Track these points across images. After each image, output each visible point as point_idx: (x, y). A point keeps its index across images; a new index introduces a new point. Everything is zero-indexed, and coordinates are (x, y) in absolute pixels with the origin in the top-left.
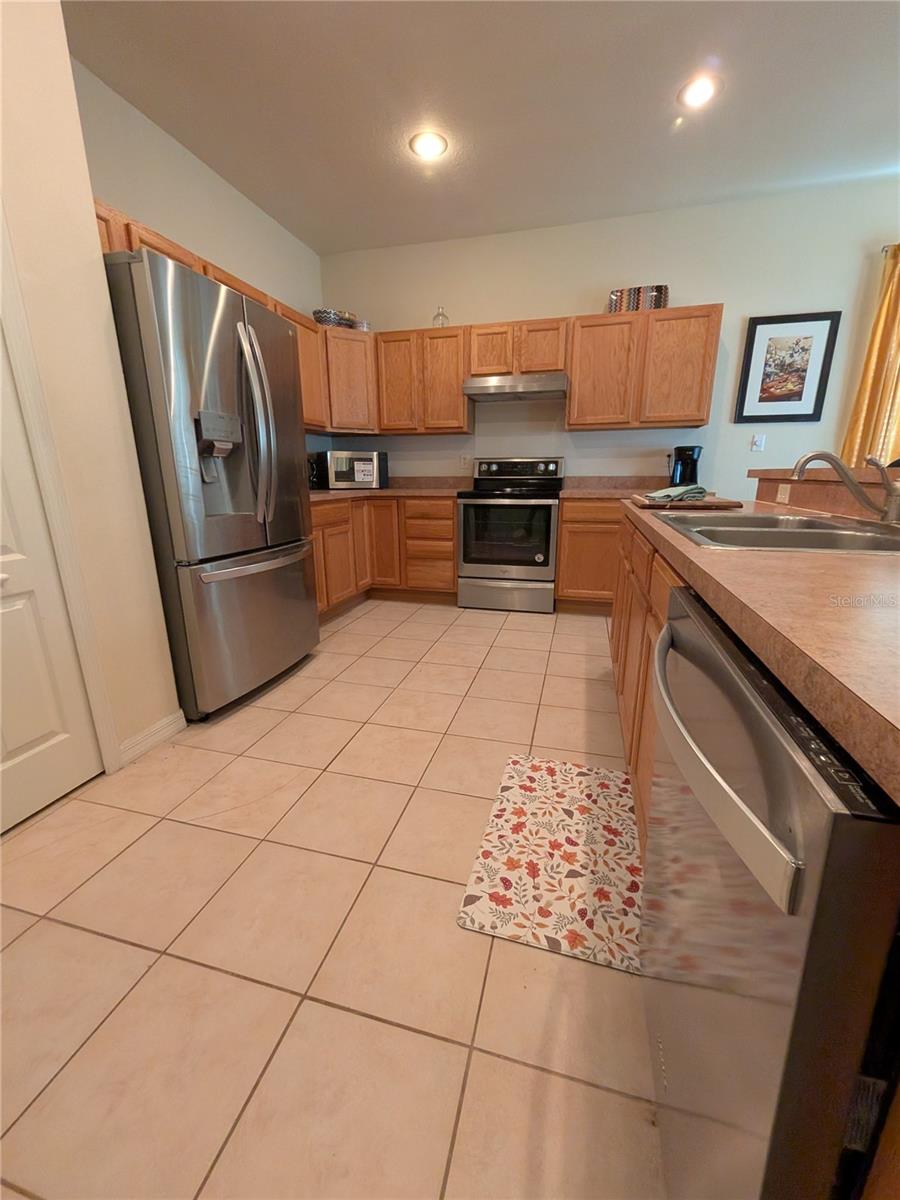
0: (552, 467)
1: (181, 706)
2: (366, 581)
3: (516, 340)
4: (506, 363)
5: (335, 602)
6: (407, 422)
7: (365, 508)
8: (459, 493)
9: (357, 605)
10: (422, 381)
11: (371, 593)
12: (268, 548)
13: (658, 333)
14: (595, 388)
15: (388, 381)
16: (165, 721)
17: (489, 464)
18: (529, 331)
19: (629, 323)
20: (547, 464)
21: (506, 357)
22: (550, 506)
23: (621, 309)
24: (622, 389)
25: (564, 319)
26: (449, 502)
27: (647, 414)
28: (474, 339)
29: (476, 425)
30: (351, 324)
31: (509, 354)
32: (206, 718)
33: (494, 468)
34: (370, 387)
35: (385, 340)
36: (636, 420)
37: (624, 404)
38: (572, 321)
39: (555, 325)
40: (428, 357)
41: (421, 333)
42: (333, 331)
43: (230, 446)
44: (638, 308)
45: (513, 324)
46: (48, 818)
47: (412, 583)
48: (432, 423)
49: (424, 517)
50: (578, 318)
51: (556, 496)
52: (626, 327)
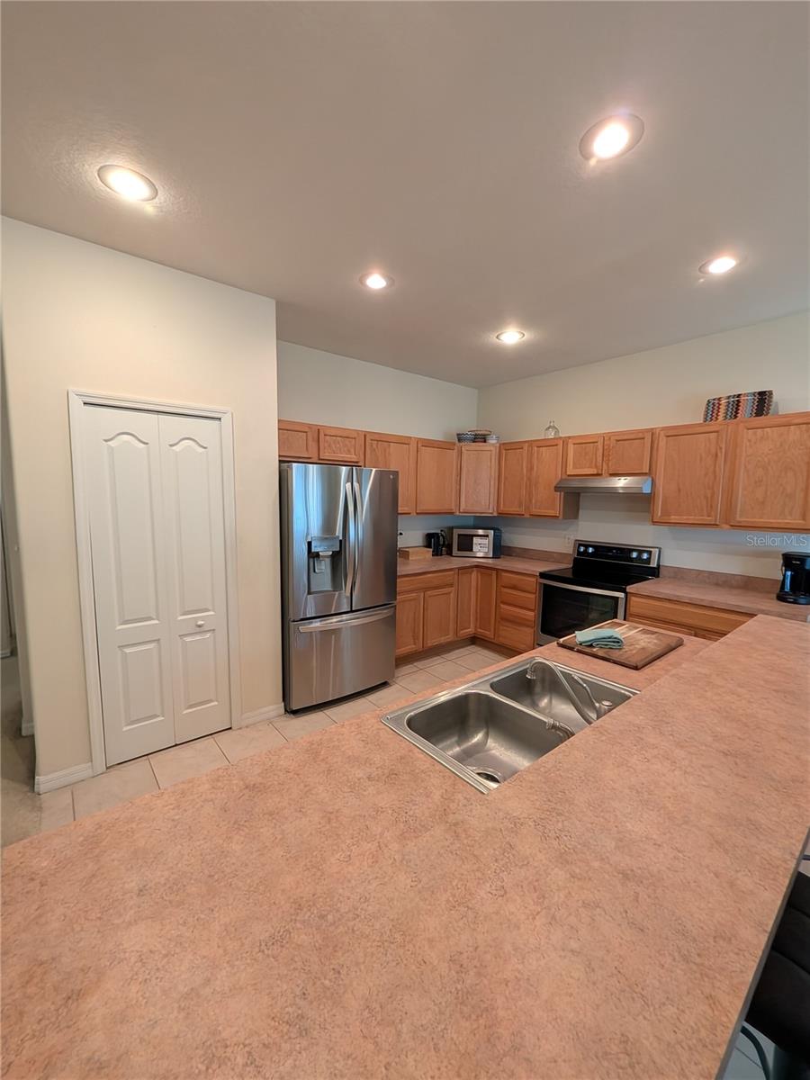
0: (645, 556)
1: (284, 700)
2: (470, 630)
3: (606, 447)
4: (596, 467)
5: (429, 645)
6: (518, 509)
7: (474, 575)
8: (541, 573)
9: (458, 648)
10: (529, 479)
11: (474, 640)
12: (352, 611)
13: (750, 441)
14: (679, 490)
15: (506, 478)
16: (271, 707)
17: (587, 546)
18: (618, 441)
19: (717, 432)
20: (641, 552)
21: (596, 461)
22: (618, 598)
23: (717, 419)
24: (709, 493)
25: (647, 431)
26: (534, 580)
27: (738, 519)
28: (571, 448)
29: (580, 511)
30: (484, 439)
31: (600, 459)
32: (295, 713)
33: (591, 550)
34: (492, 483)
35: (507, 448)
36: (726, 523)
37: (711, 507)
38: (658, 430)
39: (640, 435)
40: (535, 462)
41: (530, 443)
42: (468, 447)
43: (331, 553)
44: (736, 417)
45: (603, 436)
46: (198, 744)
47: (502, 640)
48: (535, 511)
49: (514, 587)
50: (664, 429)
51: (624, 591)
52: (713, 436)
